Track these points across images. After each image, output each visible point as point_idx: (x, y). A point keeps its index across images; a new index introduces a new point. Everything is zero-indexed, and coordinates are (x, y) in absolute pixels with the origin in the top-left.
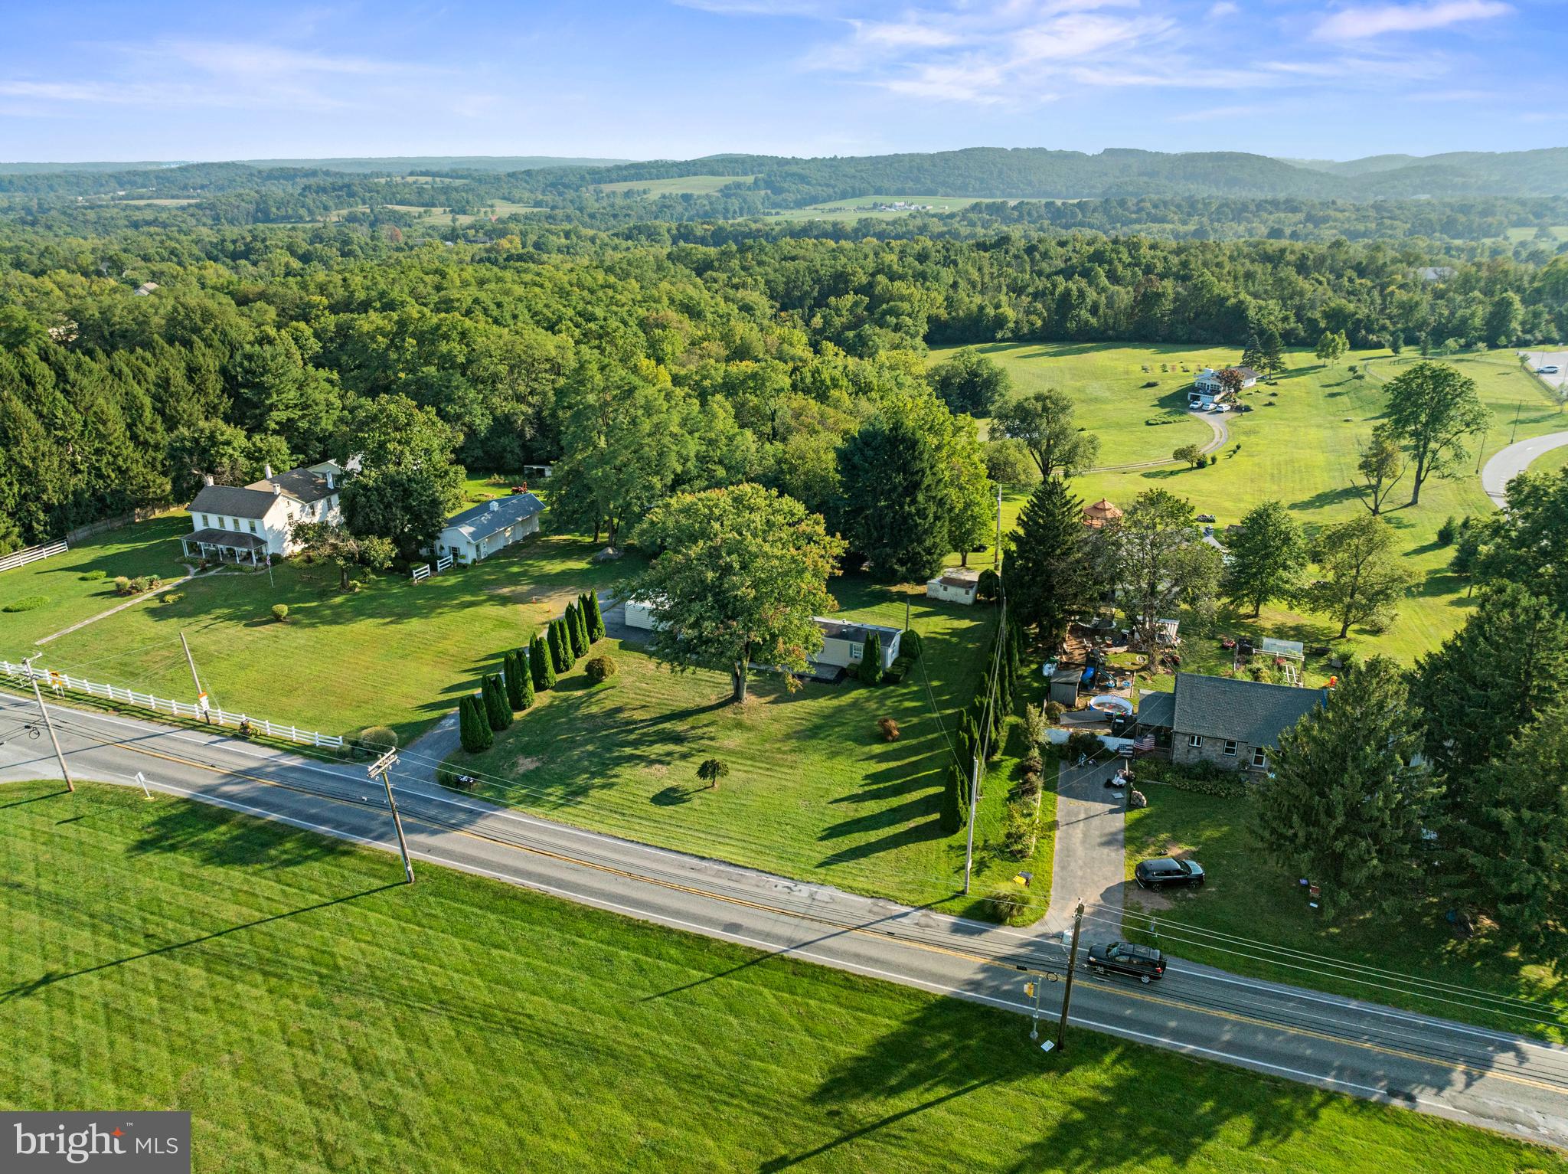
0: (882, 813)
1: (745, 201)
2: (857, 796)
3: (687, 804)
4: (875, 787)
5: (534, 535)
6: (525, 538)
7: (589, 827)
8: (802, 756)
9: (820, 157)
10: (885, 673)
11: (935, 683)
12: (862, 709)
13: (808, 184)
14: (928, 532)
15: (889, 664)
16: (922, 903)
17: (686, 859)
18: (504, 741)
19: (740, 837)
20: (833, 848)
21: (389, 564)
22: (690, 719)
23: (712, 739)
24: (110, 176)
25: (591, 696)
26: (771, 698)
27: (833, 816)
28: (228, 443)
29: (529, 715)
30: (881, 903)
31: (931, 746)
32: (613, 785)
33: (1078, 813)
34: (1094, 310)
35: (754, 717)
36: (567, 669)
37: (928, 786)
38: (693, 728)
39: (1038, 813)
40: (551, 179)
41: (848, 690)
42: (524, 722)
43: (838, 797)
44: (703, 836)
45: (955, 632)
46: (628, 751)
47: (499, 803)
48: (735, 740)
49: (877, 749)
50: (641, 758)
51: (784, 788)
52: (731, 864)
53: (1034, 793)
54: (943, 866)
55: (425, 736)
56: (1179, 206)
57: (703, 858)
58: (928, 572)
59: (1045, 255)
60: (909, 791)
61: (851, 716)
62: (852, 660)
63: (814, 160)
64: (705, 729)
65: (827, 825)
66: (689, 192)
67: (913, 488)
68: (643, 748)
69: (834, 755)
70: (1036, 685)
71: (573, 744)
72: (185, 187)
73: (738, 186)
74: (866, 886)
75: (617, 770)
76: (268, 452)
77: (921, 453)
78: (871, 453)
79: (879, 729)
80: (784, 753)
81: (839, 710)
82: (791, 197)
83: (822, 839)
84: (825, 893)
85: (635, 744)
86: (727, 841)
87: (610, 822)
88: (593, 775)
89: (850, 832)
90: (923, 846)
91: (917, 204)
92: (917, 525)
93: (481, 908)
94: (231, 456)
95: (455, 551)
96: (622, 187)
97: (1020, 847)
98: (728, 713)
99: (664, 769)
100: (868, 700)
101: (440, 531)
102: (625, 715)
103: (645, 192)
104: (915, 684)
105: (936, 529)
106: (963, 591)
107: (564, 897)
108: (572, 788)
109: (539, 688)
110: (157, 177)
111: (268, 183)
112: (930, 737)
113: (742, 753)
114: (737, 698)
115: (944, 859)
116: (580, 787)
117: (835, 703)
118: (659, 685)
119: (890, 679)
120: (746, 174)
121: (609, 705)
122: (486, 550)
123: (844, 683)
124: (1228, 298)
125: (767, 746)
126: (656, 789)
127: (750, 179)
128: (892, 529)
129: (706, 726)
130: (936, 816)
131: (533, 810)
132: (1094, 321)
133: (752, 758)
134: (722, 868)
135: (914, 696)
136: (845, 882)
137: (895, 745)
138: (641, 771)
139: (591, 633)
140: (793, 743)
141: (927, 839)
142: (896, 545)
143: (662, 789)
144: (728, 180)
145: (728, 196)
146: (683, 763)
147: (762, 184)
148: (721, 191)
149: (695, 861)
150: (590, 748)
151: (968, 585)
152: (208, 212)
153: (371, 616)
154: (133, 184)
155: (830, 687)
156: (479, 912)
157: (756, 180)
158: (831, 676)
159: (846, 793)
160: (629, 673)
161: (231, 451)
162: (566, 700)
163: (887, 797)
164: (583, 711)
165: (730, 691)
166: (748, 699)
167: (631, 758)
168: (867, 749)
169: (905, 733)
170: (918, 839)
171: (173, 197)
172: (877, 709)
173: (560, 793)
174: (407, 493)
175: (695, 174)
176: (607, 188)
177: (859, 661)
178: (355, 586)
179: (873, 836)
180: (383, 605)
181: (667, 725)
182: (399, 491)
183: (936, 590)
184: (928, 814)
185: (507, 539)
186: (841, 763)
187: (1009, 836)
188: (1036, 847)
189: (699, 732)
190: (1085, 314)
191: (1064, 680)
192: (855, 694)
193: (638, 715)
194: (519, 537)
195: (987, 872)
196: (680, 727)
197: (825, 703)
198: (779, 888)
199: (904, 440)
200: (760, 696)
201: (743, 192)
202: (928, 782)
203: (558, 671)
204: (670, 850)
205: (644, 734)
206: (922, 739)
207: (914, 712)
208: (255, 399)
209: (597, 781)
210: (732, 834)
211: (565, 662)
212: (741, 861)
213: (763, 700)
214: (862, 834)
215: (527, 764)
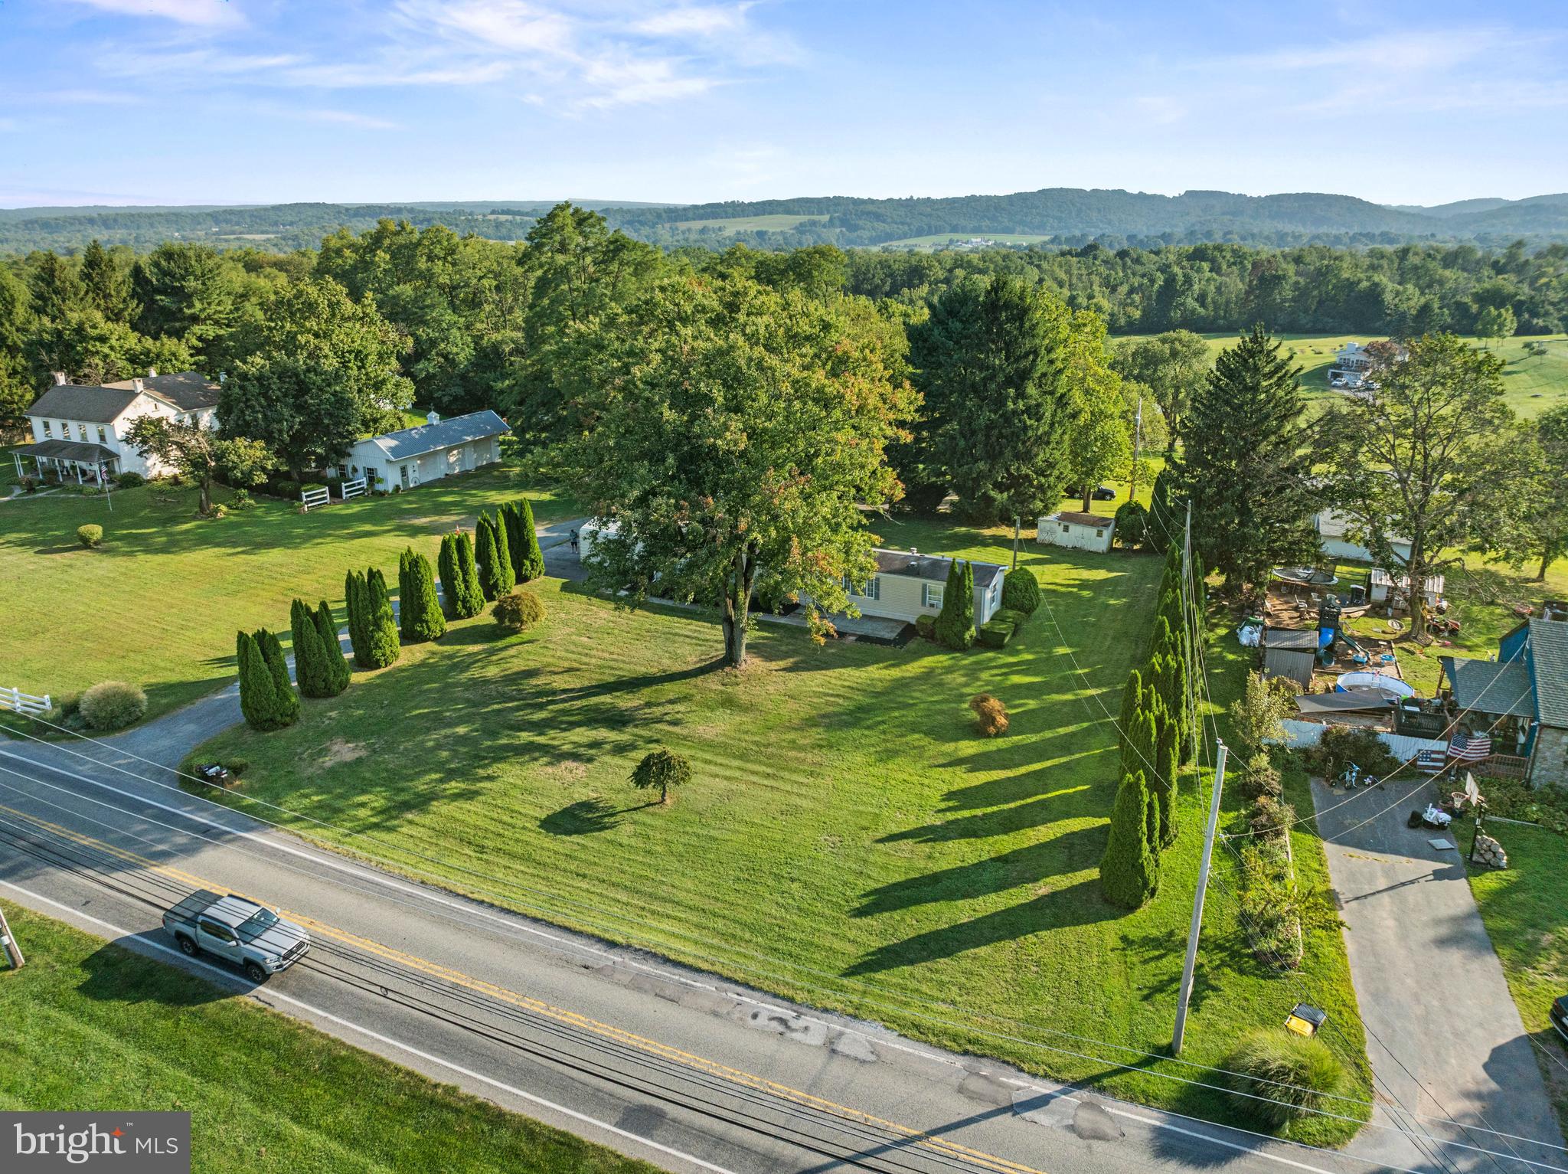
0: (981, 865)
1: (819, 236)
2: (931, 829)
3: (608, 834)
4: (966, 813)
5: (492, 466)
6: (477, 469)
7: (409, 870)
8: (832, 754)
9: (896, 197)
10: (981, 632)
11: (1062, 650)
12: (941, 684)
13: (884, 221)
14: (1043, 441)
15: (986, 619)
16: (1079, 1074)
17: (577, 944)
18: (321, 715)
19: (697, 901)
20: (883, 934)
21: (261, 478)
22: (646, 691)
23: (675, 723)
24: (208, 214)
25: (492, 652)
26: (789, 662)
27: (885, 867)
28: (103, 339)
29: (379, 677)
30: (987, 1068)
31: (1065, 745)
32: (477, 793)
33: (1372, 879)
34: (1201, 299)
35: (756, 691)
36: (470, 615)
37: (1068, 815)
38: (649, 705)
39: (1292, 874)
40: (628, 217)
41: (917, 655)
42: (368, 687)
43: (895, 829)
44: (623, 896)
45: (1084, 585)
46: (525, 737)
47: (265, 819)
48: (718, 725)
49: (969, 747)
50: (545, 749)
51: (793, 811)
52: (666, 960)
53: (1278, 834)
54: (1116, 983)
55: (199, 703)
56: (1268, 238)
57: (612, 944)
58: (1039, 505)
59: (1137, 261)
60: (1033, 825)
61: (921, 696)
62: (925, 611)
63: (890, 200)
64: (669, 708)
65: (873, 885)
66: (764, 229)
67: (1019, 379)
68: (552, 733)
69: (888, 755)
70: (1231, 657)
71: (438, 721)
72: (276, 224)
73: (814, 223)
74: (951, 1025)
75: (494, 769)
76: (158, 356)
77: (1034, 327)
78: (958, 325)
79: (974, 716)
80: (802, 749)
81: (902, 684)
82: (866, 234)
83: (860, 913)
84: (859, 1037)
85: (540, 727)
86: (669, 909)
87: (453, 862)
88: (451, 775)
89: (919, 901)
90: (1069, 935)
91: (992, 240)
92: (1026, 428)
93: (121, 1034)
94: (106, 356)
95: (371, 474)
96: (698, 225)
97: (1273, 944)
98: (713, 683)
99: (580, 769)
100: (949, 670)
101: (351, 444)
102: (540, 681)
103: (720, 229)
104: (1028, 650)
105: (1055, 437)
106: (1094, 531)
107: (301, 1019)
108: (403, 797)
109: (409, 637)
110: (252, 216)
111: (354, 220)
112: (1062, 731)
113: (725, 746)
114: (730, 659)
115: (1116, 967)
116: (418, 795)
117: (895, 673)
118: (609, 639)
119: (989, 641)
120: (821, 213)
121: (517, 665)
122: (417, 475)
123: (912, 645)
124: (1360, 281)
125: (773, 737)
126: (556, 803)
127: (825, 218)
128: (988, 436)
129: (671, 702)
130: (1094, 874)
131: (317, 835)
132: (1202, 311)
133: (743, 757)
134: (649, 968)
135: (1027, 668)
136: (907, 1013)
137: (1001, 743)
138: (539, 772)
139: (518, 565)
140: (817, 734)
141: (1077, 921)
142: (993, 456)
143: (567, 804)
144: (803, 218)
145: (802, 233)
146: (617, 760)
147: (837, 222)
148: (796, 228)
149: (596, 950)
150: (461, 730)
151: (1101, 523)
152: (290, 242)
153: (218, 545)
154: (227, 221)
155: (888, 650)
156: (112, 1043)
157: (831, 220)
158: (890, 634)
159: (911, 823)
160: (565, 623)
161: (106, 350)
162: (450, 657)
163: (989, 833)
164: (475, 672)
165: (720, 650)
166: (749, 663)
167: (530, 748)
168: (949, 747)
169: (1018, 724)
170: (1058, 923)
171: (263, 232)
172: (966, 685)
173: (379, 803)
174: (303, 388)
175: (771, 213)
176: (682, 226)
177: (936, 613)
178: (217, 510)
179: (964, 911)
180: (245, 533)
181: (606, 699)
182: (289, 385)
183: (1052, 532)
184: (1073, 869)
185: (450, 466)
186: (903, 770)
187: (1244, 919)
188: (1308, 947)
189: (657, 711)
190: (1191, 303)
191: (1287, 644)
192: (928, 661)
193: (560, 682)
194: (470, 466)
195: (1212, 1000)
196: (625, 702)
197: (877, 674)
198: (762, 1020)
199: (1007, 306)
200: (769, 658)
201: (819, 229)
202: (1068, 809)
203: (451, 615)
204: (550, 924)
205: (564, 712)
206: (1048, 734)
207: (1030, 690)
208: (174, 307)
209: (454, 786)
210: (681, 896)
211: (464, 601)
212: (689, 952)
213: (774, 665)
214: (942, 905)
215: (345, 751)
